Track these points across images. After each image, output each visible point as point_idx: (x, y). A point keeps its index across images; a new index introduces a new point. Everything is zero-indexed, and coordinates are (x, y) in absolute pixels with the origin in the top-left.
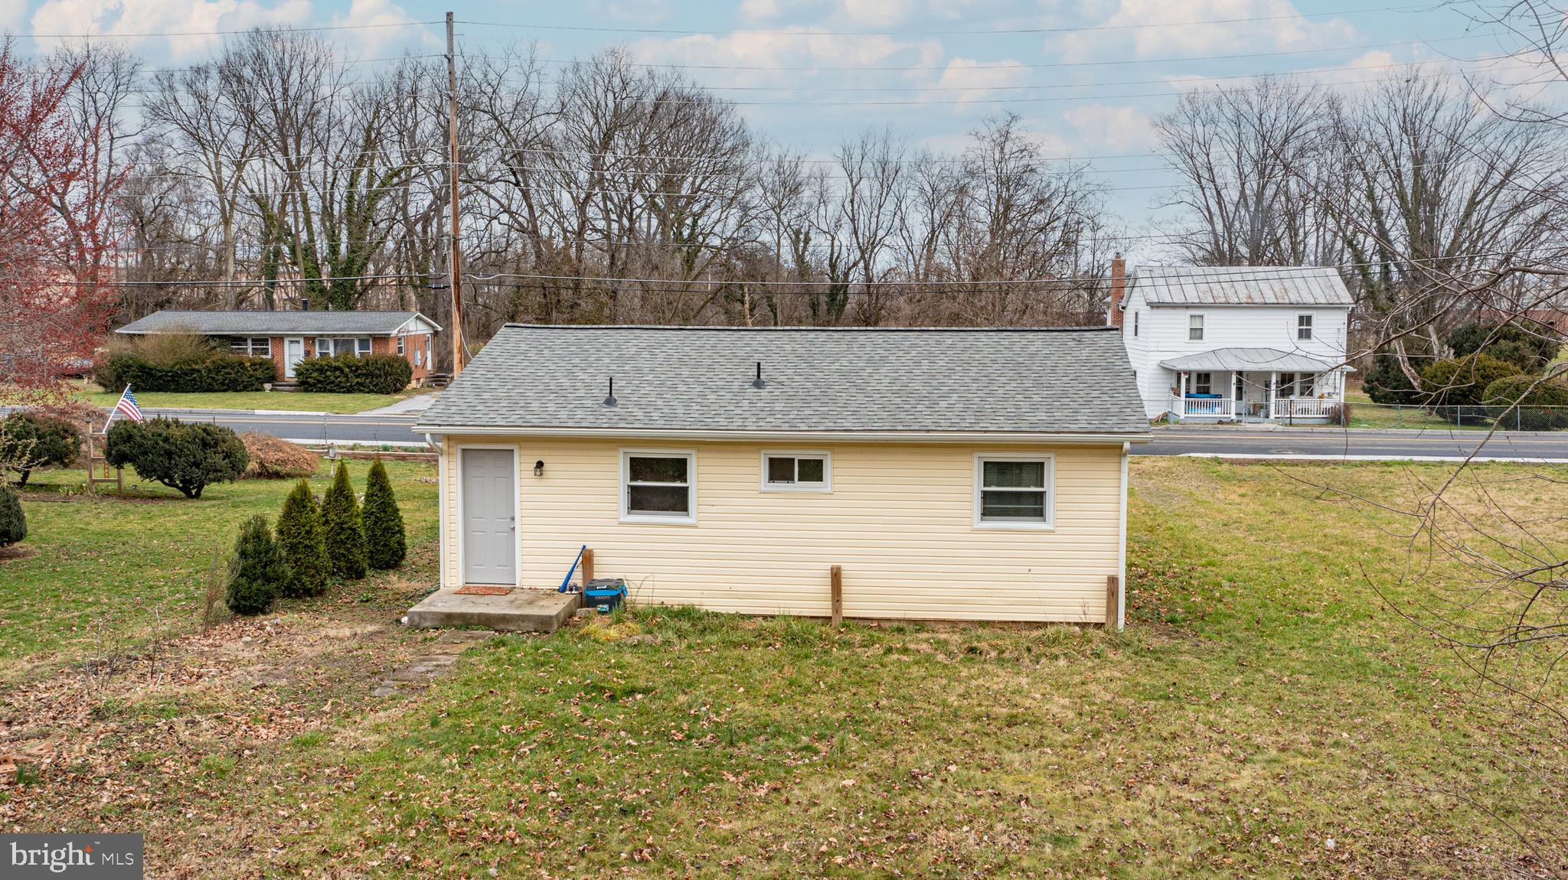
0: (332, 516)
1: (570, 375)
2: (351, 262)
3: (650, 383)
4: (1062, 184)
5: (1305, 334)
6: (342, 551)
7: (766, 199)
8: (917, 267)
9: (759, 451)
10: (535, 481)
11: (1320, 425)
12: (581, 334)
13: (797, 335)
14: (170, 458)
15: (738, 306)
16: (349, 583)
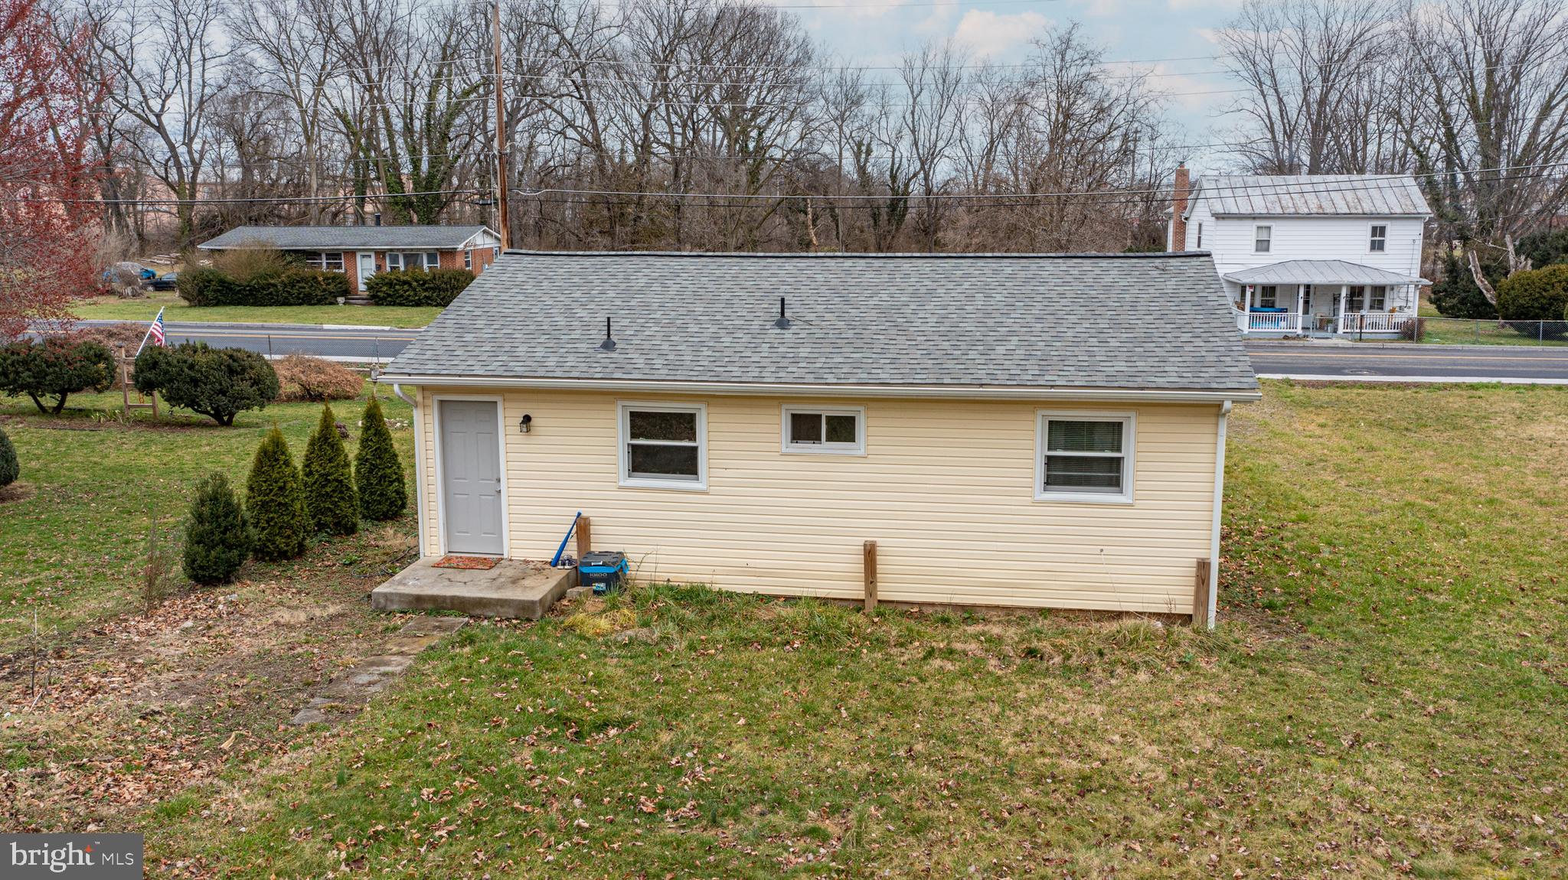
0: (315, 467)
1: (569, 312)
2: (431, 177)
3: (657, 322)
4: (1123, 91)
5: (1377, 246)
6: (328, 505)
7: (828, 109)
8: (976, 178)
9: (779, 406)
10: (521, 438)
11: (1392, 341)
12: (587, 262)
13: (831, 263)
14: (196, 386)
15: (802, 217)
16: (336, 540)
